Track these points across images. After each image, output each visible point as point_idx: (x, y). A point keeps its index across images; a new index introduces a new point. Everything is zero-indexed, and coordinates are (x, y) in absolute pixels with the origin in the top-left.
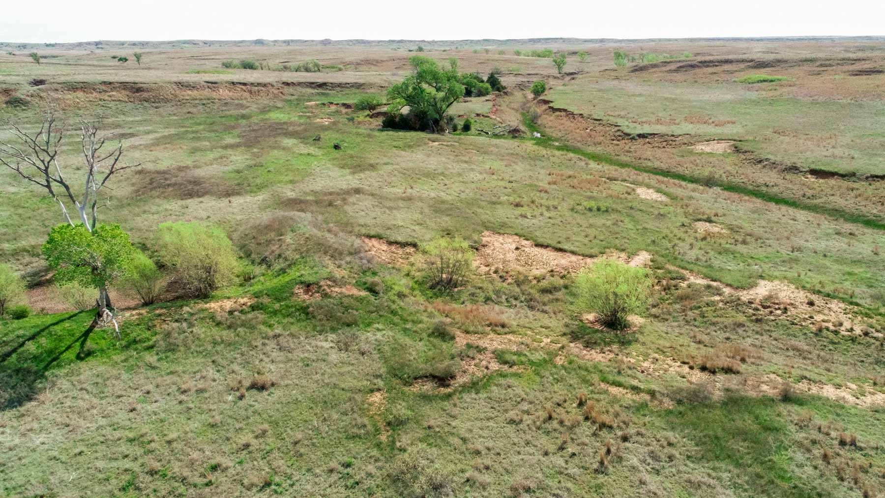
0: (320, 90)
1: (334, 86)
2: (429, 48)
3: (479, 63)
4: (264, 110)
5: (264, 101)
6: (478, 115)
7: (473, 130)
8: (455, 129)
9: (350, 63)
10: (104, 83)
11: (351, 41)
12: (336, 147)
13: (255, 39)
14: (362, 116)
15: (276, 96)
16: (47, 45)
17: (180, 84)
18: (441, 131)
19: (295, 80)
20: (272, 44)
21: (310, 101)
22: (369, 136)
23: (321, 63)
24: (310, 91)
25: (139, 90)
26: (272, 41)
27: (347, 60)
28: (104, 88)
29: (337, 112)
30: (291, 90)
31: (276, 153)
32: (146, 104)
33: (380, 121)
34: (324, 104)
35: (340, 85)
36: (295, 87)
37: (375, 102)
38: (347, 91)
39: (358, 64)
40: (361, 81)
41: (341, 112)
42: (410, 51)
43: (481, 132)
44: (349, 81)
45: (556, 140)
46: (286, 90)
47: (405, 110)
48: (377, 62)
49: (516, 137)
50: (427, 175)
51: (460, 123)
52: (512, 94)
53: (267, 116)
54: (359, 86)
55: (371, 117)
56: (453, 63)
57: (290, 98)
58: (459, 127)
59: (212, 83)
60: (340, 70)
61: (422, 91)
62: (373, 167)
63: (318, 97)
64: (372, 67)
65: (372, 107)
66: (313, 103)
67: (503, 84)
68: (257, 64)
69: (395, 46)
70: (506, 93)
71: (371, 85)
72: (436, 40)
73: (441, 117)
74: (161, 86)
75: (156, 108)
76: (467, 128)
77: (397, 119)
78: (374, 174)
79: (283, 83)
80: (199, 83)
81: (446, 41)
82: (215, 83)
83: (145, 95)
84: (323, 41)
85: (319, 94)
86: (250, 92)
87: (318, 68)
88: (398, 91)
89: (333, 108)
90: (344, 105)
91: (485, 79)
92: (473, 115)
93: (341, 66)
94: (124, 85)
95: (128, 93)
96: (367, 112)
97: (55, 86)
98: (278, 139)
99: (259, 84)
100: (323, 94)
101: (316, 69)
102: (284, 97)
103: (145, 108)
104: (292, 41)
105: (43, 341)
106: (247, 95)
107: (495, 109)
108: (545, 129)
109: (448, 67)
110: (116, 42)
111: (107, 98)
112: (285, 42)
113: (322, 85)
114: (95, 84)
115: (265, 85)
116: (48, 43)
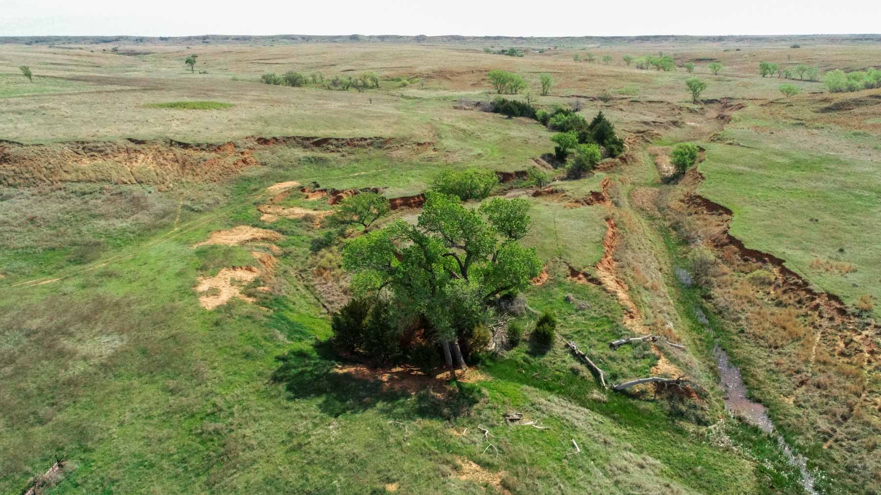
0: (314, 155)
3: (581, 80)
21: (283, 179)
26: (368, 37)
52: (633, 159)
56: (545, 83)
64: (444, 83)
66: (285, 184)
70: (623, 160)
81: (546, 38)
84: (417, 37)
101: (374, 84)
110: (222, 36)
113: (322, 142)
116: (163, 36)
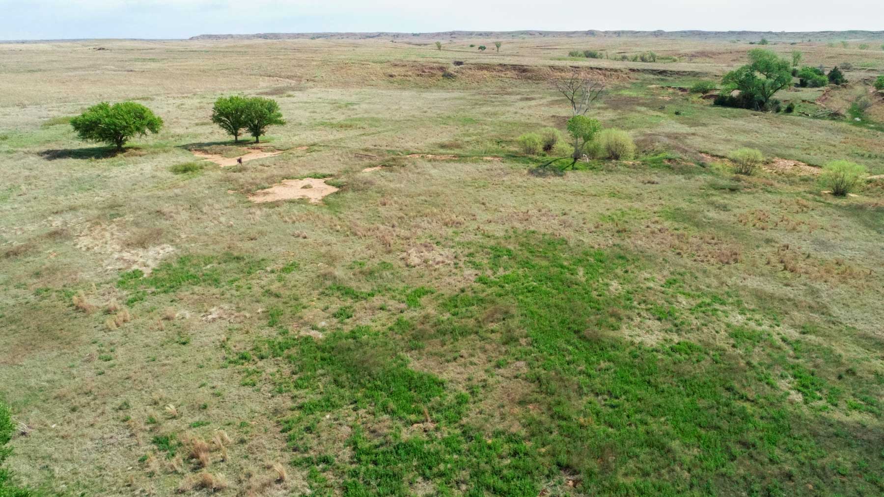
0: (660, 77)
1: (672, 73)
2: (774, 41)
3: (829, 58)
4: (617, 88)
5: (616, 82)
6: (803, 101)
7: (795, 112)
8: (778, 110)
9: (686, 55)
10: (500, 65)
11: (685, 32)
12: (677, 113)
13: (587, 30)
14: (695, 98)
15: (624, 79)
16: (414, 35)
17: (552, 67)
18: (765, 110)
19: (639, 68)
20: (603, 35)
21: (652, 84)
22: (702, 109)
23: (657, 54)
24: (652, 76)
25: (525, 71)
26: (603, 32)
27: (682, 52)
28: (500, 68)
29: (674, 93)
30: (636, 75)
31: (634, 114)
32: (530, 81)
33: (712, 101)
34: (663, 88)
35: (678, 73)
36: (639, 74)
37: (709, 87)
38: (684, 78)
39: (693, 56)
40: (697, 70)
41: (677, 94)
42: (751, 43)
43: (802, 114)
44: (686, 70)
45: (873, 123)
46: (632, 75)
47: (735, 93)
48: (714, 54)
49: (834, 119)
50: (744, 132)
51: (784, 106)
52: (851, 87)
53: (620, 93)
54: (694, 74)
55: (704, 98)
56: (797, 57)
57: (635, 81)
58: (783, 109)
59: (575, 67)
60: (675, 61)
61: (754, 77)
62: (704, 125)
63: (658, 82)
64: (708, 60)
65: (705, 91)
66: (654, 86)
67: (845, 78)
68: (599, 53)
69: (734, 38)
70: (845, 87)
71: (706, 74)
72: (786, 31)
73: (767, 99)
74: (540, 69)
75: (537, 84)
76: (789, 110)
77: (727, 100)
78: (706, 128)
79: (630, 70)
80: (567, 68)
81: (799, 33)
82: (578, 68)
83: (529, 74)
84: (655, 32)
85: (658, 79)
86: (605, 75)
87: (653, 58)
88: (731, 77)
89: (670, 91)
90: (680, 89)
91: (827, 73)
92: (799, 101)
93: (676, 58)
94: (514, 67)
95: (516, 72)
96: (701, 95)
97: (469, 66)
98: (634, 106)
99: (611, 70)
100: (662, 80)
101: (652, 59)
102: (631, 81)
103: (528, 83)
104: (623, 32)
105: (558, 163)
106: (602, 77)
107: (824, 98)
108: (870, 116)
109: (790, 59)
111: (503, 75)
112: (615, 33)
113: (662, 72)
114: (494, 65)
115: (616, 71)
116: (415, 33)
